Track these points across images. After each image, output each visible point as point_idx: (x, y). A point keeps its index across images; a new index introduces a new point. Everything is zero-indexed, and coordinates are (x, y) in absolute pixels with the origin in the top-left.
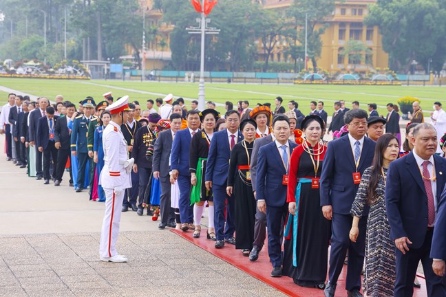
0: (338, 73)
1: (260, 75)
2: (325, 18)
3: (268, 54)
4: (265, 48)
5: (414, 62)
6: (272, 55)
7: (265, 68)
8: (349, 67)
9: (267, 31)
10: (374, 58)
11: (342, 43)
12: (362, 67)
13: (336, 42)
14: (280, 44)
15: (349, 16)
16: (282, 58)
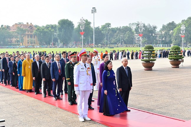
0: (28, 46)
1: (10, 46)
2: (24, 34)
3: (11, 42)
4: (10, 40)
5: (44, 43)
6: (12, 42)
7: (11, 45)
8: (30, 44)
9: (11, 36)
10: (36, 42)
11: (28, 39)
12: (33, 44)
13: (27, 39)
14: (14, 40)
15: (29, 33)
16: (15, 43)
